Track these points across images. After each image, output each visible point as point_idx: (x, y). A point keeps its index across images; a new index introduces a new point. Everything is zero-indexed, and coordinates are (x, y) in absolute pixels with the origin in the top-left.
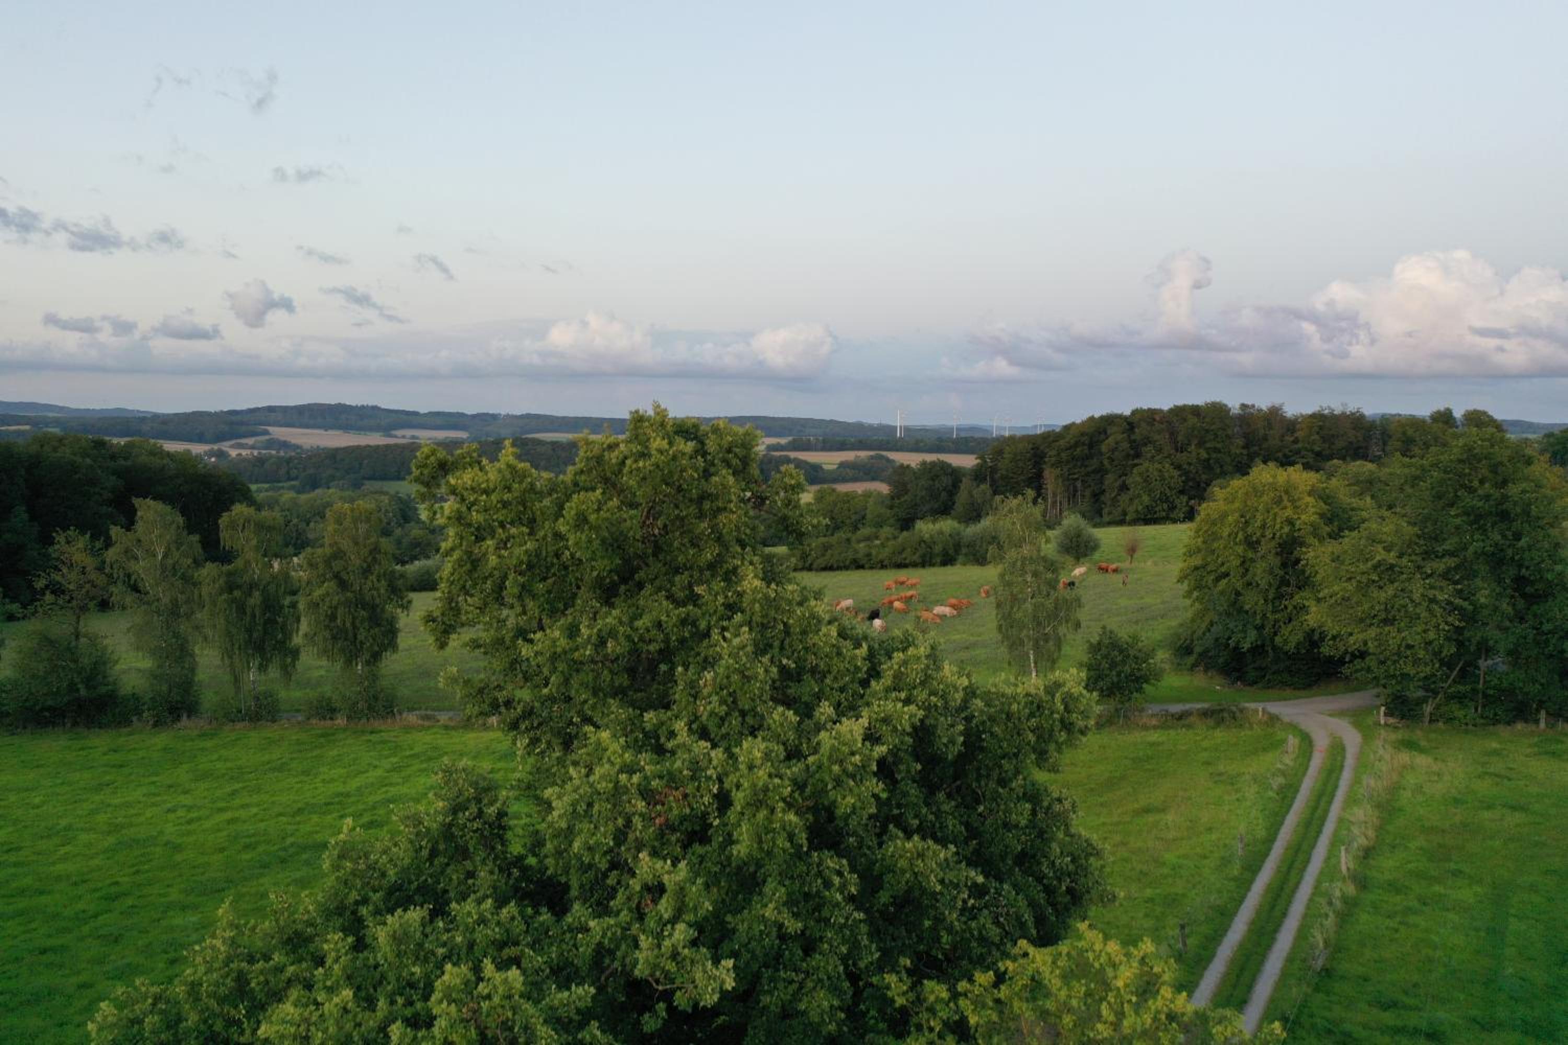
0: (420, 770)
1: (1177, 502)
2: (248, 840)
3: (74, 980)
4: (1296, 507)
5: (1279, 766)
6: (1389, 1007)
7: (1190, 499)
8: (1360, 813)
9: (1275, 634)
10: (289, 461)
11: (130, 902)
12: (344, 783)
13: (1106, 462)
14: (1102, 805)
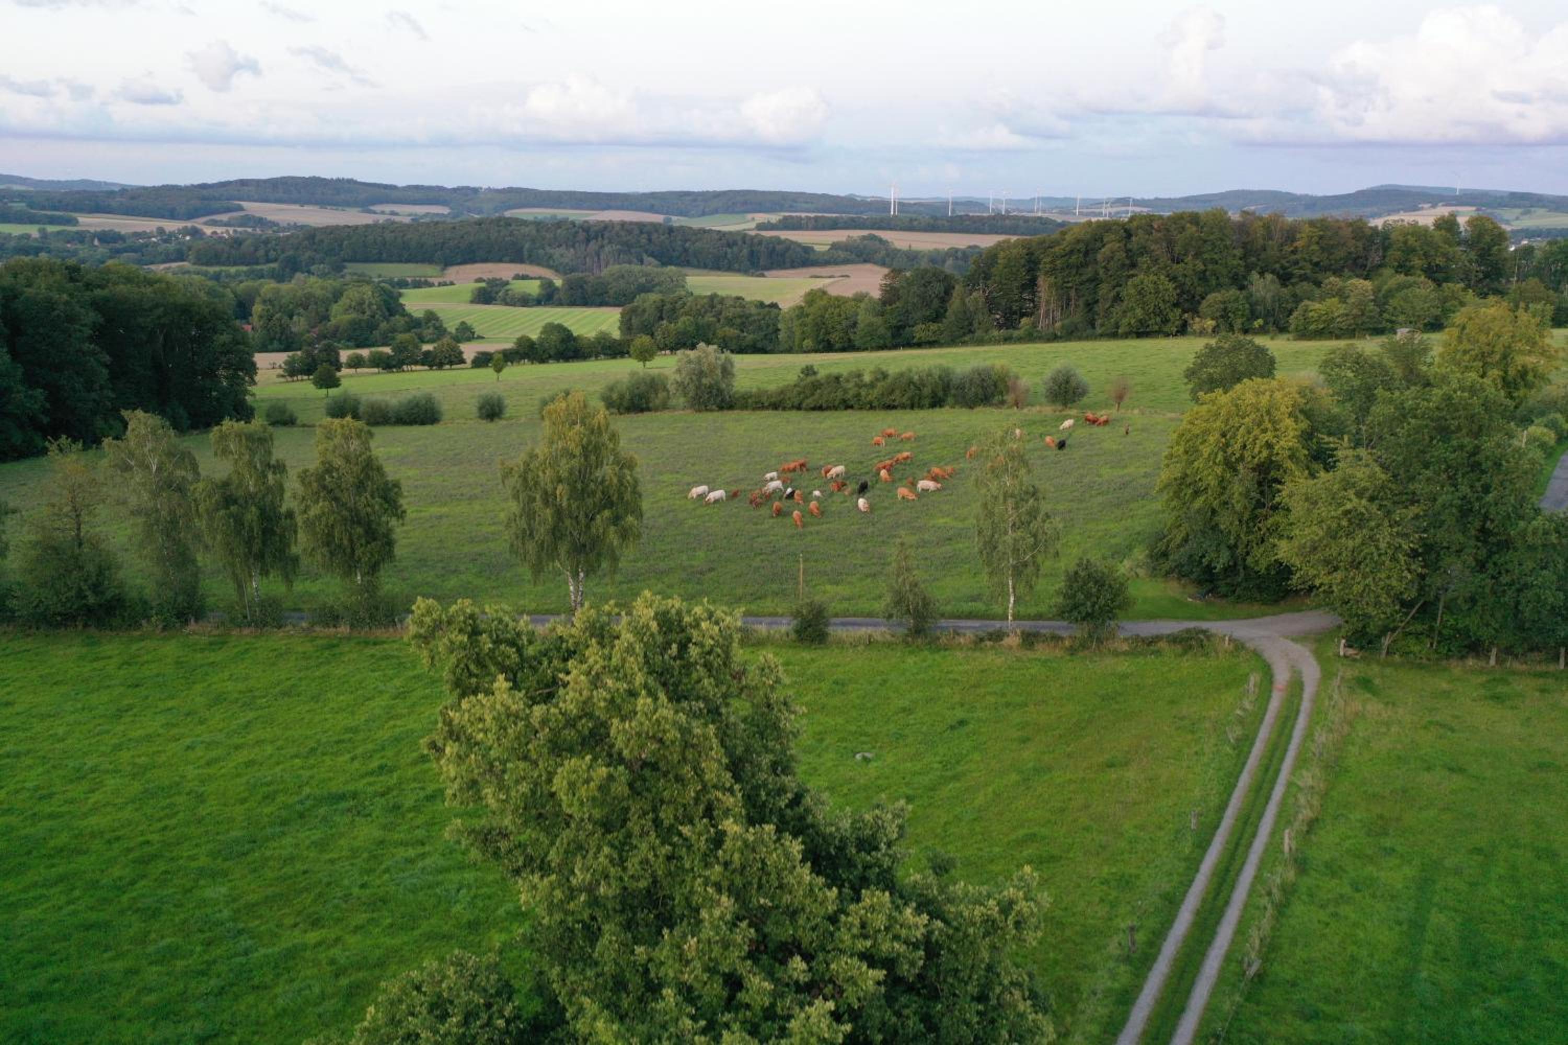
0: (425, 697)
1: (1171, 315)
2: (265, 789)
3: (119, 965)
4: (1276, 430)
5: (1239, 712)
6: (1312, 1017)
7: (1184, 311)
8: (1307, 778)
9: (1248, 553)
10: (267, 242)
11: (162, 866)
12: (353, 713)
13: (1101, 272)
14: (1069, 756)
